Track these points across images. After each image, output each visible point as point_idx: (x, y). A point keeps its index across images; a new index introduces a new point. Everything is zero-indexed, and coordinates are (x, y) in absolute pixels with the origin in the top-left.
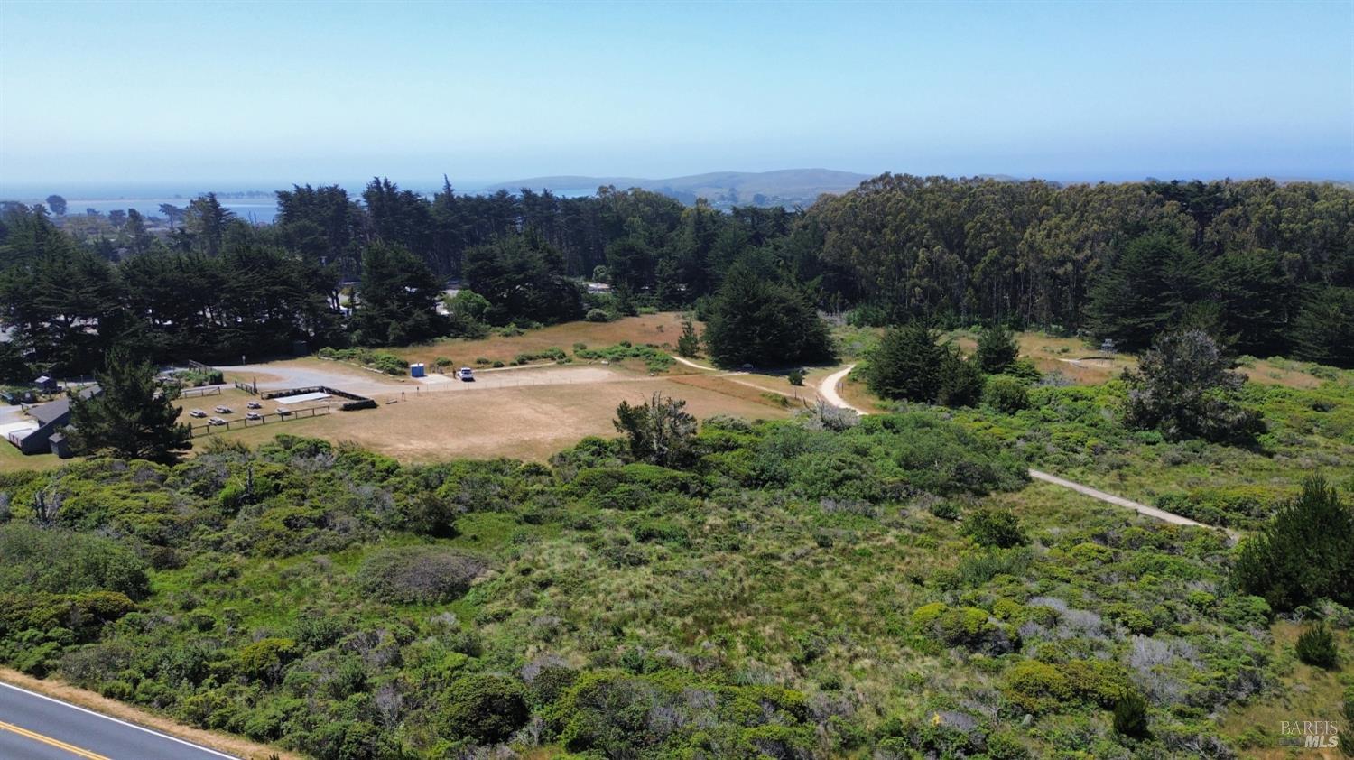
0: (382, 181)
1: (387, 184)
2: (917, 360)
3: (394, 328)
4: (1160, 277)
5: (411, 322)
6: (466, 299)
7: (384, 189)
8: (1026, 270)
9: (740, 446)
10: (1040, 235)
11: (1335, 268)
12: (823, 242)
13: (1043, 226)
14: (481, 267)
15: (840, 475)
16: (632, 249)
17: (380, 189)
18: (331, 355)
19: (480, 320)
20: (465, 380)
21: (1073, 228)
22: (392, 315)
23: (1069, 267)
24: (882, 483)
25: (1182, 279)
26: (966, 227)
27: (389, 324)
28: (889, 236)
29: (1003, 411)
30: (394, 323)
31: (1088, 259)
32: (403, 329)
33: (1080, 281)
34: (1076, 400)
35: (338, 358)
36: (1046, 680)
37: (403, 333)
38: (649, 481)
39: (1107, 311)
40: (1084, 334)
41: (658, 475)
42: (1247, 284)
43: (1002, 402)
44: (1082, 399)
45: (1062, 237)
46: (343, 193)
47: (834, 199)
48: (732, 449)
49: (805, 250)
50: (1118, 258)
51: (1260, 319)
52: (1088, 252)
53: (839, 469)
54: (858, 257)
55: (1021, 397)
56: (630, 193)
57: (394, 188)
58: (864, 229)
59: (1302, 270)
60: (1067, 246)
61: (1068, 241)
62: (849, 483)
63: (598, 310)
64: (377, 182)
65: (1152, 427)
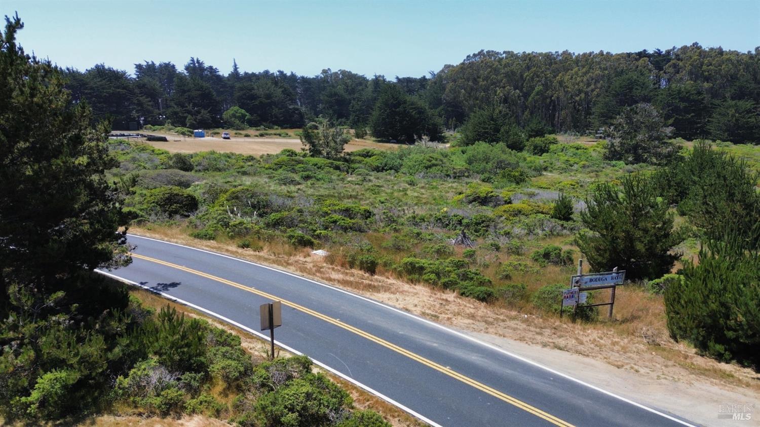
0: (195, 60)
1: (198, 61)
2: (487, 128)
3: (189, 119)
4: (632, 96)
5: (199, 117)
6: (235, 111)
7: (197, 64)
8: (558, 98)
9: (375, 155)
10: (566, 78)
11: (733, 91)
12: (445, 90)
13: (568, 74)
14: (245, 94)
15: (430, 163)
16: (336, 94)
17: (194, 63)
18: (151, 128)
19: (243, 122)
20: (225, 138)
21: (585, 74)
22: (189, 112)
23: (583, 95)
24: (454, 169)
25: (645, 96)
26: (525, 76)
27: (187, 117)
28: (482, 83)
29: (535, 154)
30: (189, 116)
31: (593, 90)
32: (195, 120)
33: (588, 103)
34: (578, 149)
35: (154, 130)
36: (519, 209)
37: (194, 122)
38: (317, 164)
39: (603, 116)
40: (590, 133)
41: (323, 162)
42: (682, 99)
43: (534, 149)
44: (580, 149)
45: (579, 79)
46: (173, 66)
47: (453, 66)
48: (370, 156)
49: (435, 95)
50: (609, 87)
51: (690, 119)
52: (593, 86)
53: (430, 161)
54: (464, 95)
55: (545, 146)
56: (339, 72)
57: (202, 63)
58: (468, 80)
59: (714, 94)
60: (581, 84)
61: (582, 81)
62: (434, 168)
63: (314, 123)
64: (193, 60)
65: (620, 159)
